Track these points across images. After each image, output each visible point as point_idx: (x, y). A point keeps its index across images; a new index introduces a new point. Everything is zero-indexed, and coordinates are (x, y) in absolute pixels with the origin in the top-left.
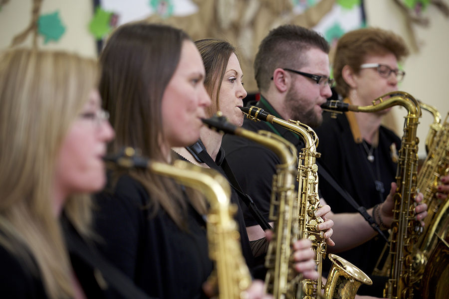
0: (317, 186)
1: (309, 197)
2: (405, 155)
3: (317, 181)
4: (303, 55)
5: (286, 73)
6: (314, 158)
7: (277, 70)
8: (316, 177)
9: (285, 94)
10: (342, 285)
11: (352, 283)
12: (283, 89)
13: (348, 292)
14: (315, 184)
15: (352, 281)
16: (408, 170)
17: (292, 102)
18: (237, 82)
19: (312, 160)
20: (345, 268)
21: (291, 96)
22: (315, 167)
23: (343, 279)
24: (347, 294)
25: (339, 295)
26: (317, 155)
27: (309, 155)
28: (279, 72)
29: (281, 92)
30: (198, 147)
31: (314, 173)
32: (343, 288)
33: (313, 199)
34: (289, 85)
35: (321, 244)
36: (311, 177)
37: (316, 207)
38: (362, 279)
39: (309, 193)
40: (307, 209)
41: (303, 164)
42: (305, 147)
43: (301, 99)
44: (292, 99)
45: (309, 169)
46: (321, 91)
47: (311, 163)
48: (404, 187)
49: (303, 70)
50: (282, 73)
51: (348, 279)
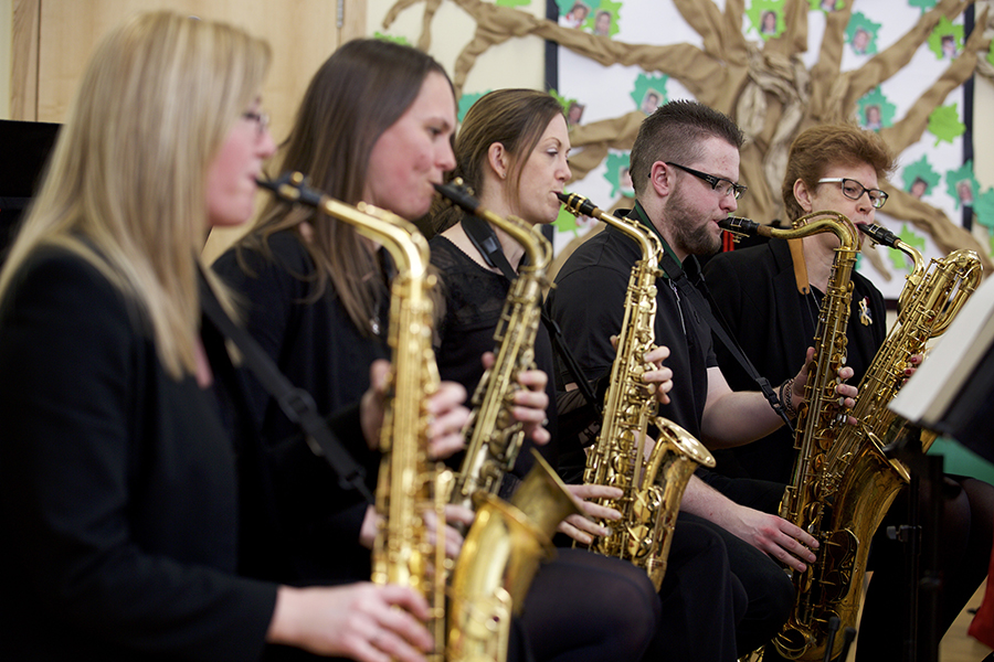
0: (652, 318)
1: (639, 332)
2: (828, 306)
3: (654, 310)
4: (697, 145)
5: (669, 168)
6: (653, 277)
7: (656, 163)
8: (652, 305)
9: (667, 198)
10: (669, 463)
11: (684, 462)
12: (663, 192)
13: (677, 474)
14: (650, 314)
15: (684, 458)
16: (831, 328)
17: (675, 212)
18: (559, 157)
19: (648, 280)
20: (679, 442)
21: (674, 203)
22: (653, 290)
23: (671, 455)
24: (674, 476)
25: (663, 477)
26: (657, 273)
27: (646, 271)
28: (658, 166)
29: (661, 196)
30: (490, 242)
31: (651, 298)
32: (669, 467)
33: (644, 335)
34: (673, 187)
35: (648, 402)
36: (644, 303)
37: (647, 347)
38: (703, 457)
39: (639, 326)
40: (632, 350)
41: (636, 284)
42: (641, 259)
43: (688, 209)
44: (674, 208)
45: (642, 292)
46: (721, 201)
47: (647, 283)
48: (822, 353)
49: (694, 167)
50: (664, 169)
51: (679, 456)
